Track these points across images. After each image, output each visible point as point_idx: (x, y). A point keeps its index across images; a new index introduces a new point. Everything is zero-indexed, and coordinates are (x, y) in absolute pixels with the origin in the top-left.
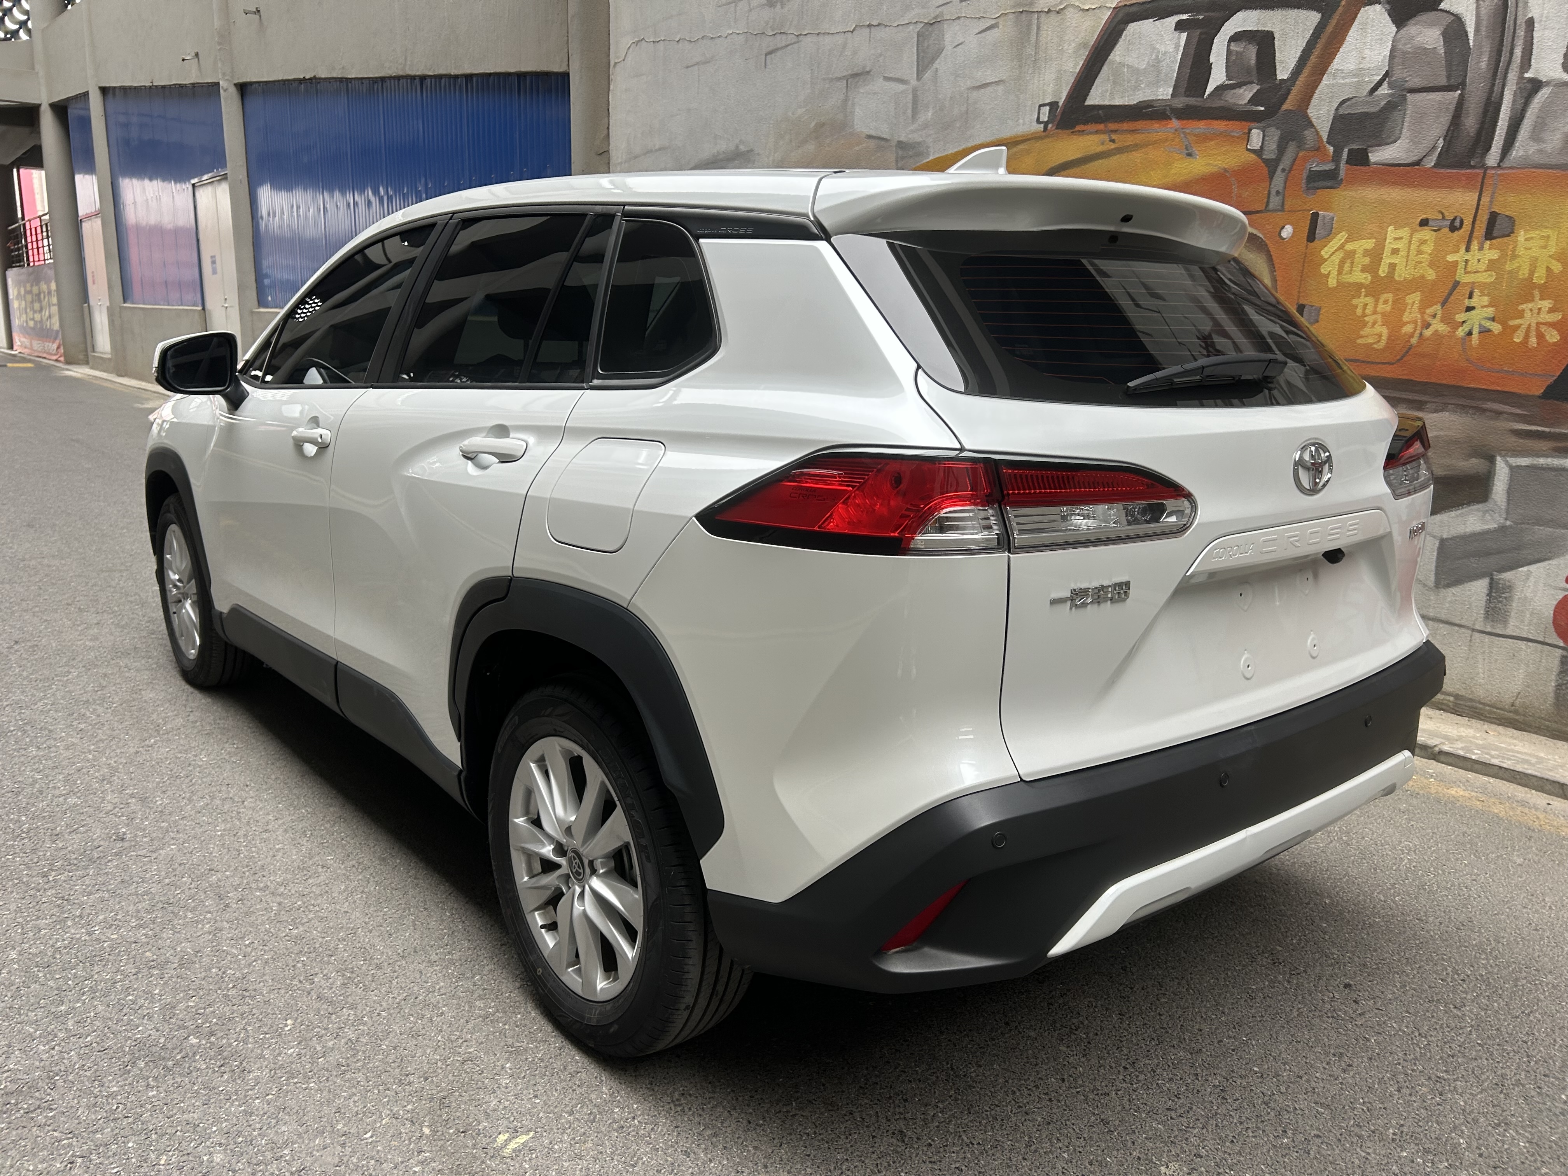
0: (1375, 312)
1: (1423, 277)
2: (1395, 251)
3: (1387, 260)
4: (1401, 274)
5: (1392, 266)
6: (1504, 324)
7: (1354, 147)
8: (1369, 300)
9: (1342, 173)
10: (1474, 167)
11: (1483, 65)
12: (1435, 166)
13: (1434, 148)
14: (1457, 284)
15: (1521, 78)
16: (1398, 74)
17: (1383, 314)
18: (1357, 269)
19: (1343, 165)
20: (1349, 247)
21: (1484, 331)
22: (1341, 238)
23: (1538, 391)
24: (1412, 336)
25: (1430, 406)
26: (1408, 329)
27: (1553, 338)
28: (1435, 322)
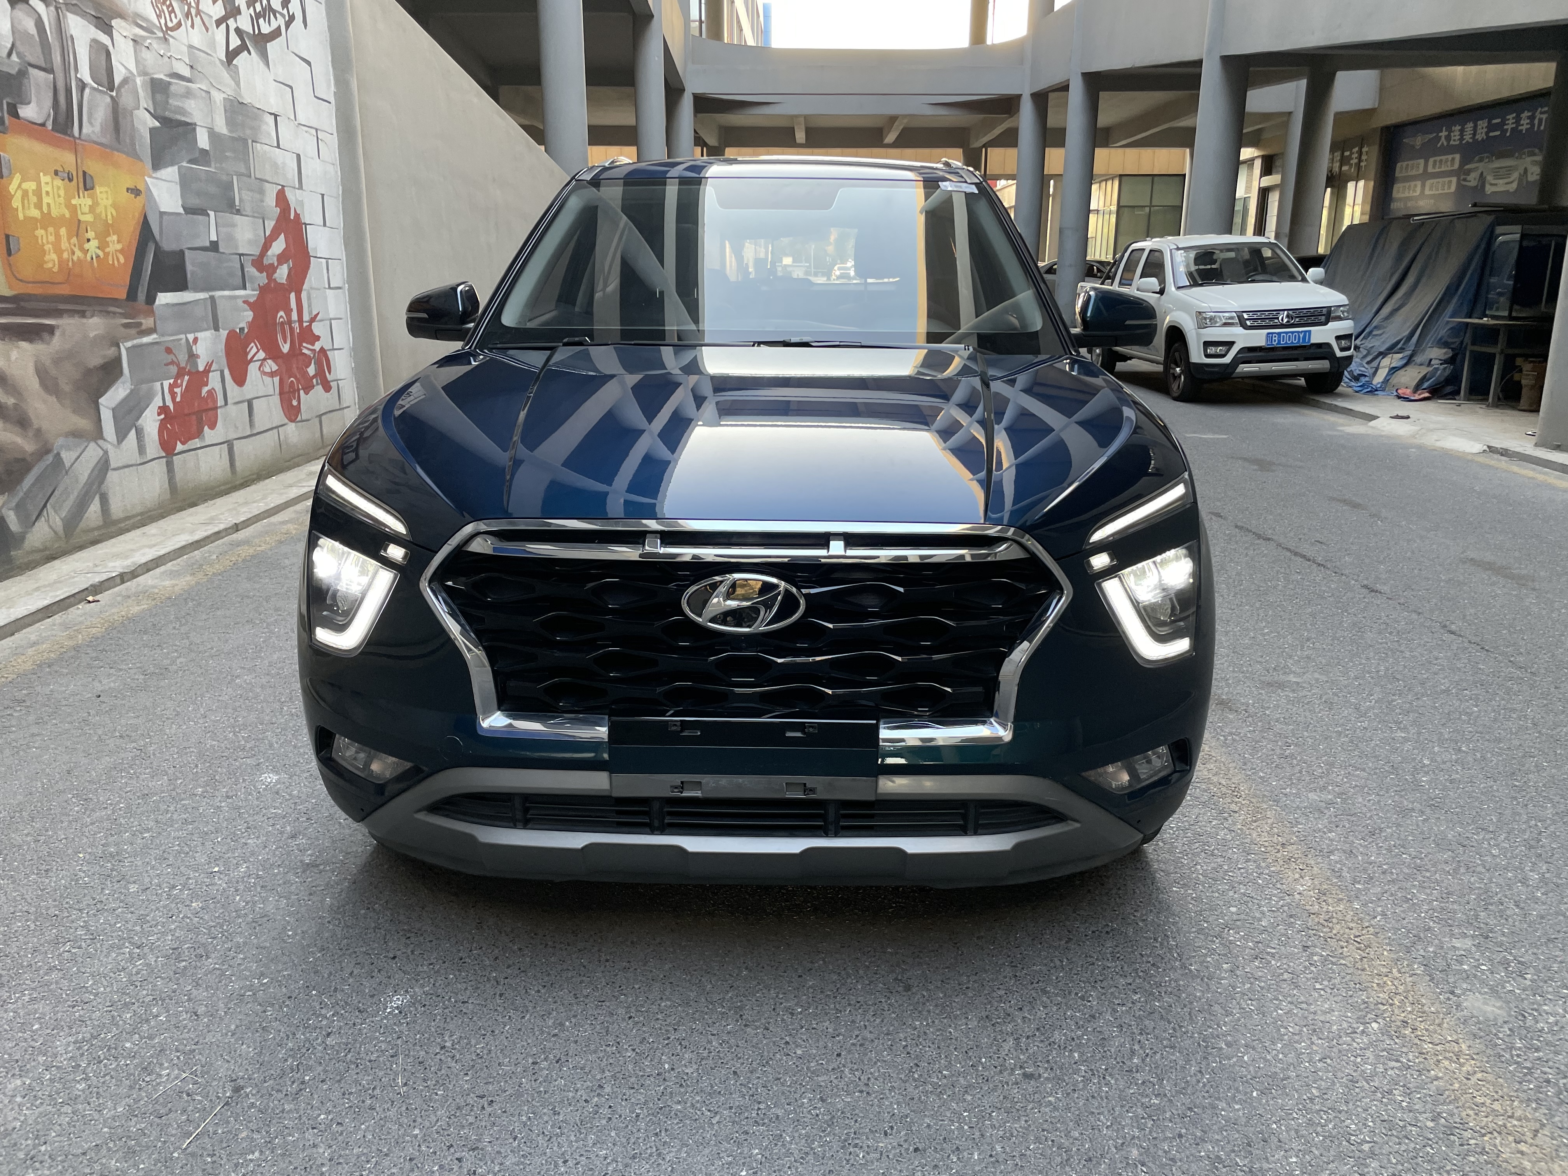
0: (48, 243)
1: (64, 215)
2: (47, 193)
3: (46, 200)
4: (55, 213)
5: (49, 205)
6: (103, 251)
7: (10, 101)
8: (43, 232)
9: (7, 122)
10: (69, 136)
11: (59, 58)
12: (53, 130)
13: (49, 115)
14: (79, 221)
15: (76, 77)
16: (20, 47)
17: (52, 243)
18: (32, 206)
19: (6, 115)
20: (25, 186)
21: (98, 256)
22: (17, 179)
23: (125, 296)
24: (69, 261)
25: (88, 314)
26: (65, 255)
27: (122, 260)
28: (76, 250)
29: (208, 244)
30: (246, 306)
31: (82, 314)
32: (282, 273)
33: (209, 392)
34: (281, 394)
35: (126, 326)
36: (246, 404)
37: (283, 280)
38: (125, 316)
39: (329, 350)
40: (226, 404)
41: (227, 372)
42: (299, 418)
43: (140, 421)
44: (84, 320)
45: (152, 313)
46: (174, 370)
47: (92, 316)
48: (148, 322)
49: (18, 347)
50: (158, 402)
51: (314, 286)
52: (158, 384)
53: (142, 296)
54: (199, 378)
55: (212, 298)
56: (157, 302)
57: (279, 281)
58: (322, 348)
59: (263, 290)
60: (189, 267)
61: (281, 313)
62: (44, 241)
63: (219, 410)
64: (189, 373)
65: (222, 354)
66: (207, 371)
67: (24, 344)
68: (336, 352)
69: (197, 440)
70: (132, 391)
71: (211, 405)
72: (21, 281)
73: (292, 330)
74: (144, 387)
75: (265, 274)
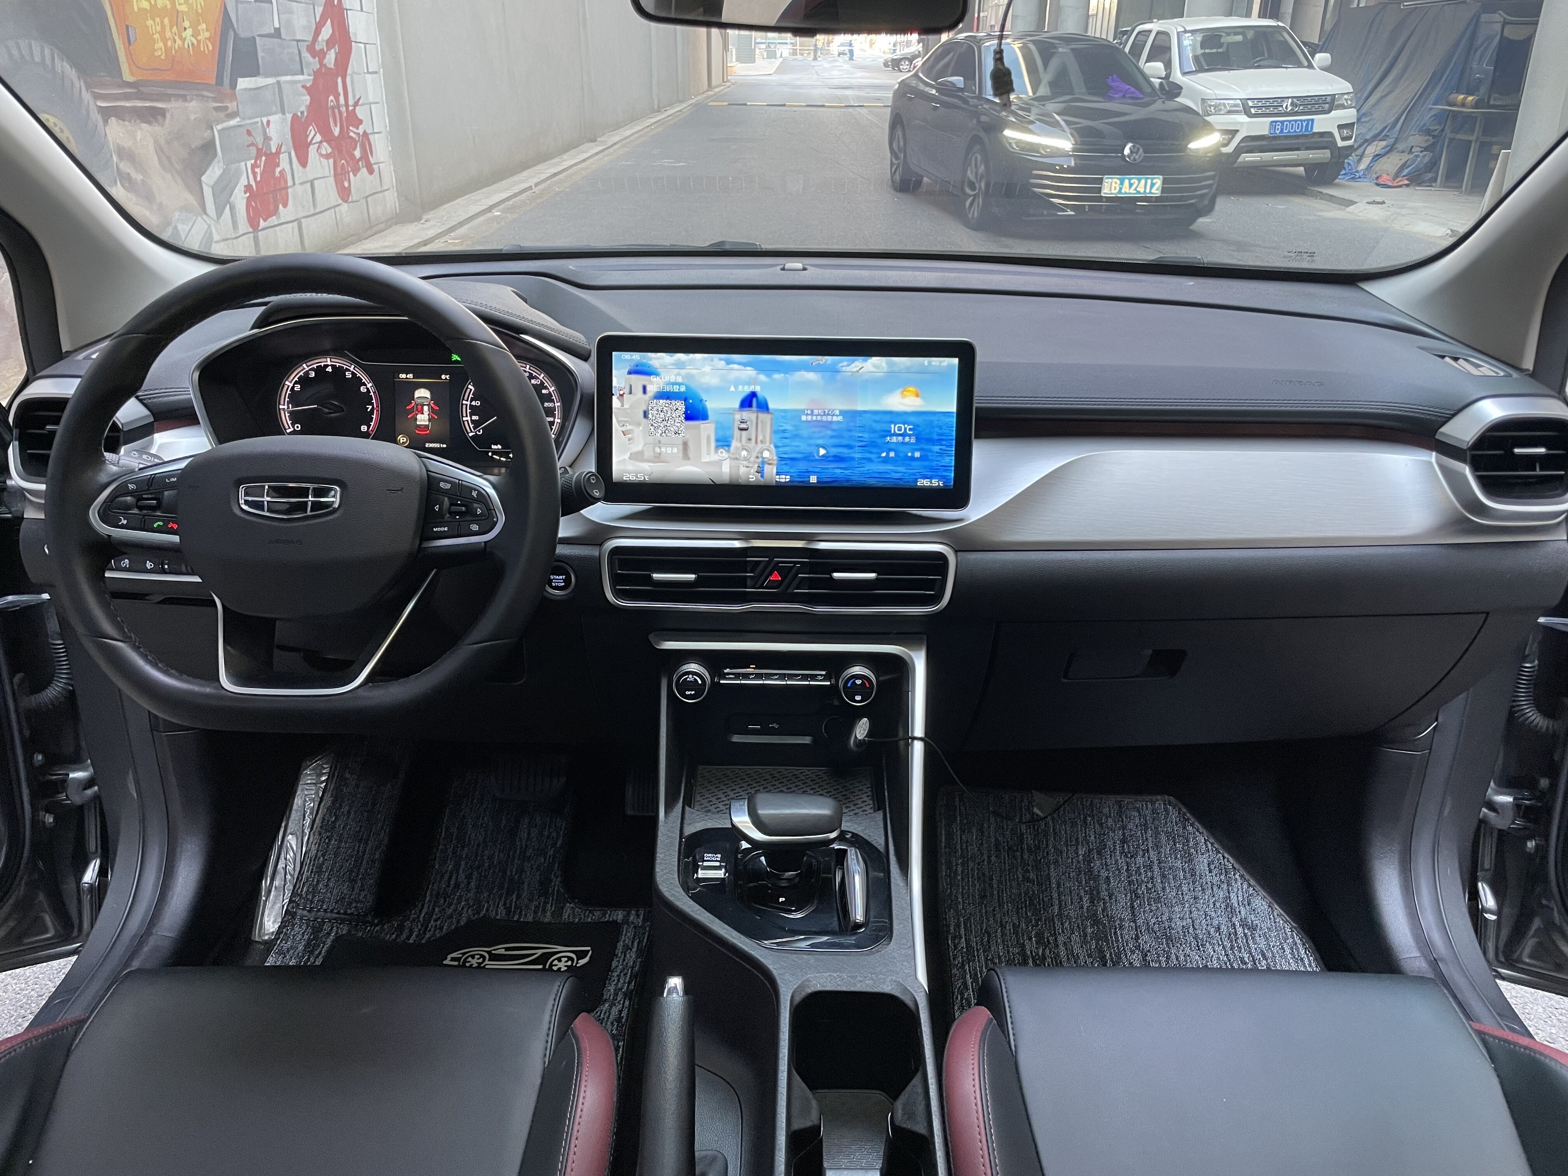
0: (156, 32)
4: (159, 4)
8: (152, 22)
17: (159, 33)
21: (193, 44)
23: (214, 82)
24: (172, 50)
25: (188, 97)
26: (169, 43)
27: (211, 48)
28: (176, 38)
29: (273, 31)
30: (305, 91)
31: (184, 98)
32: (331, 58)
33: (280, 172)
34: (335, 175)
35: (217, 109)
36: (309, 184)
37: (332, 66)
38: (215, 100)
39: (371, 133)
40: (294, 184)
41: (293, 153)
42: (350, 200)
43: (232, 198)
44: (187, 104)
45: (233, 97)
46: (253, 150)
47: (191, 100)
48: (232, 106)
49: (141, 129)
50: (243, 182)
51: (356, 70)
52: (243, 163)
53: (226, 81)
54: (273, 159)
55: (278, 82)
56: (238, 87)
57: (329, 66)
58: (365, 132)
59: (316, 74)
60: (260, 54)
61: (331, 98)
62: (154, 32)
63: (289, 190)
64: (266, 155)
65: (289, 136)
66: (278, 152)
67: (144, 125)
68: (376, 136)
69: (274, 217)
70: (224, 170)
71: (282, 185)
72: (139, 68)
73: (340, 113)
74: (233, 166)
75: (317, 58)
